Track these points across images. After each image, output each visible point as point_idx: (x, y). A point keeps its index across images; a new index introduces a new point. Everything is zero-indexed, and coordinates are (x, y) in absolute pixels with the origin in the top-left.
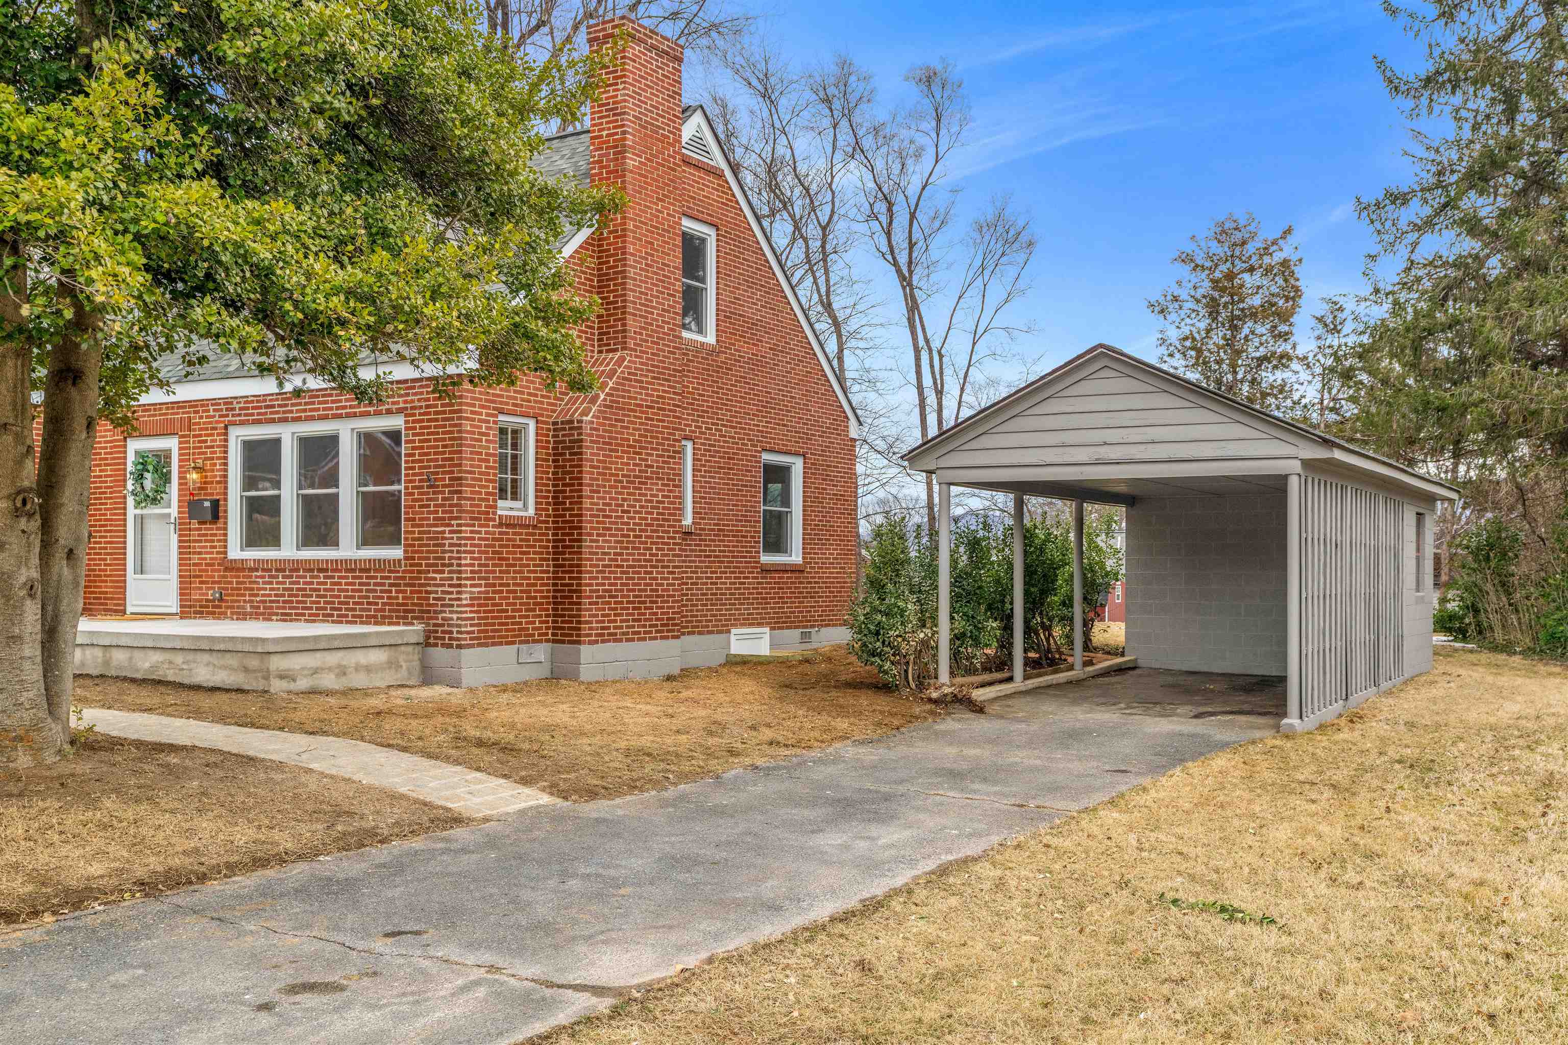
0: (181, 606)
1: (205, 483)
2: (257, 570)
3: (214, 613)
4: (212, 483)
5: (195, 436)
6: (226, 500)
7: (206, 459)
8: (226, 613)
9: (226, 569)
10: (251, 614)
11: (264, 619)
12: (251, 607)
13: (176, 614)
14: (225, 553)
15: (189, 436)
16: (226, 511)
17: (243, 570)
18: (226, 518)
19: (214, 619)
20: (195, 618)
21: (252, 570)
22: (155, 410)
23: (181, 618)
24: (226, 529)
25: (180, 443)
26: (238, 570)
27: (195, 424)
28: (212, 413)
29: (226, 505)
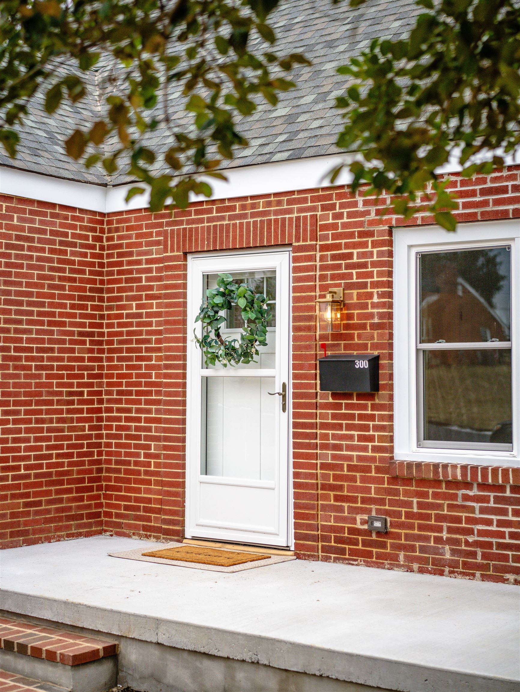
0: (297, 537)
1: (347, 327)
2: (468, 485)
3: (369, 555)
4: (363, 327)
5: (324, 248)
6: (391, 357)
7: (349, 286)
8: (395, 558)
9: (394, 480)
10: (453, 565)
11: (484, 578)
12: (454, 552)
13: (287, 548)
14: (391, 450)
15: (312, 248)
16: (391, 377)
17: (437, 483)
18: (391, 387)
19: (368, 565)
20: (326, 559)
21: (454, 484)
22: (243, 207)
23: (298, 557)
24: (391, 407)
25: (295, 260)
26: (422, 482)
27: (325, 227)
28: (361, 208)
29: (391, 366)
